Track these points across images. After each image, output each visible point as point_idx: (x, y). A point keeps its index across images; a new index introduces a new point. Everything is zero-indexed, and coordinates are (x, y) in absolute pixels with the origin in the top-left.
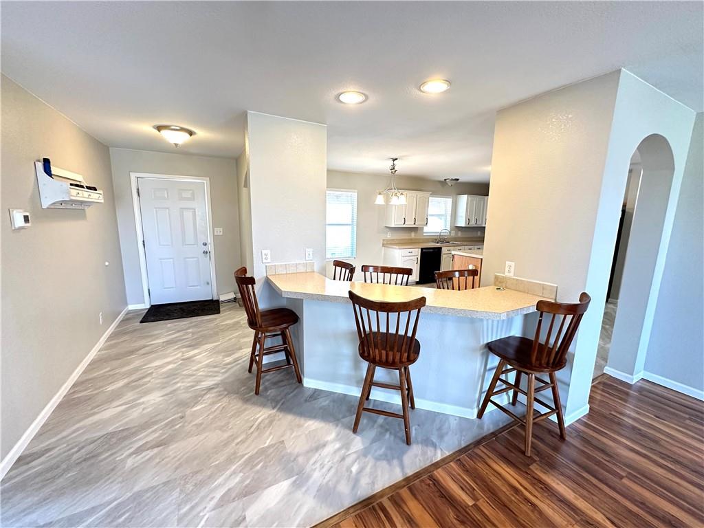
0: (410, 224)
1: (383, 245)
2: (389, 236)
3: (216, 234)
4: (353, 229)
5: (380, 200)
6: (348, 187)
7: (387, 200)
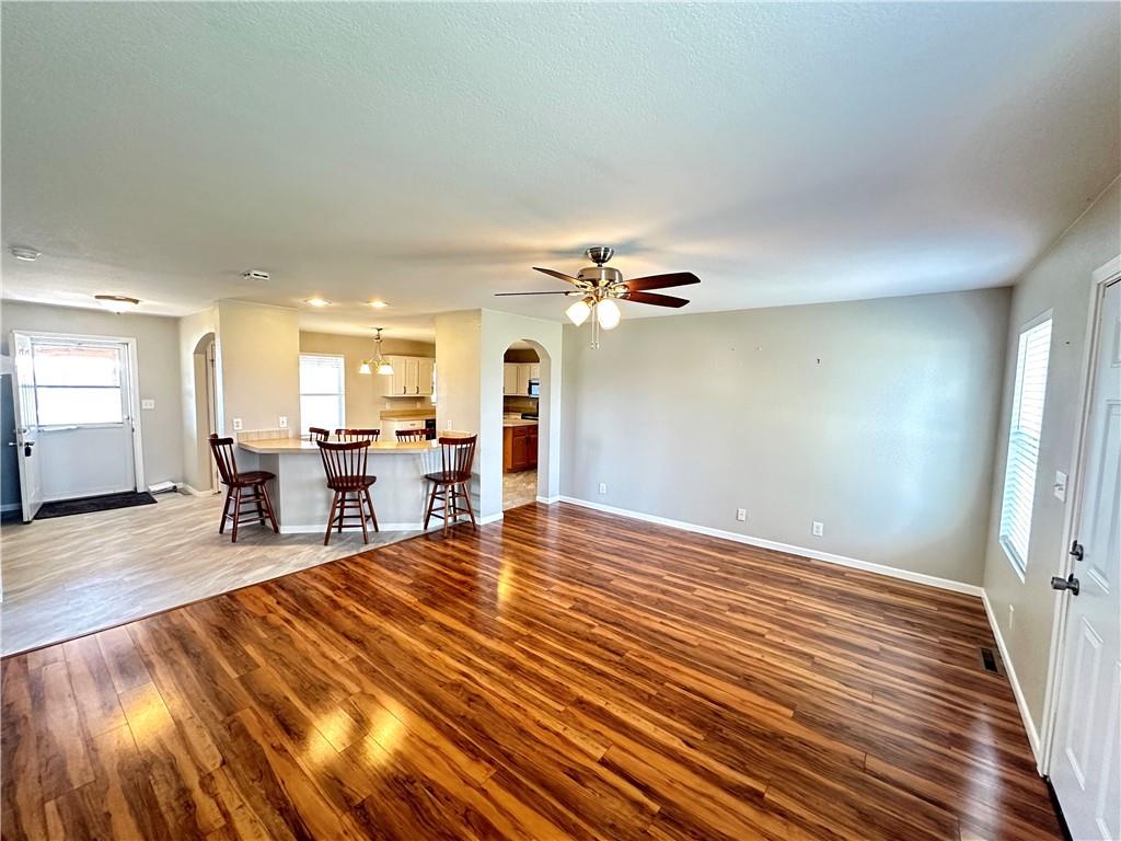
0: (412, 392)
1: (382, 418)
2: (388, 407)
3: (144, 407)
4: (340, 400)
5: (365, 369)
6: (333, 352)
7: (374, 368)
